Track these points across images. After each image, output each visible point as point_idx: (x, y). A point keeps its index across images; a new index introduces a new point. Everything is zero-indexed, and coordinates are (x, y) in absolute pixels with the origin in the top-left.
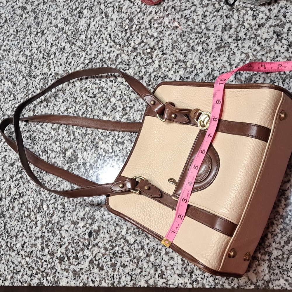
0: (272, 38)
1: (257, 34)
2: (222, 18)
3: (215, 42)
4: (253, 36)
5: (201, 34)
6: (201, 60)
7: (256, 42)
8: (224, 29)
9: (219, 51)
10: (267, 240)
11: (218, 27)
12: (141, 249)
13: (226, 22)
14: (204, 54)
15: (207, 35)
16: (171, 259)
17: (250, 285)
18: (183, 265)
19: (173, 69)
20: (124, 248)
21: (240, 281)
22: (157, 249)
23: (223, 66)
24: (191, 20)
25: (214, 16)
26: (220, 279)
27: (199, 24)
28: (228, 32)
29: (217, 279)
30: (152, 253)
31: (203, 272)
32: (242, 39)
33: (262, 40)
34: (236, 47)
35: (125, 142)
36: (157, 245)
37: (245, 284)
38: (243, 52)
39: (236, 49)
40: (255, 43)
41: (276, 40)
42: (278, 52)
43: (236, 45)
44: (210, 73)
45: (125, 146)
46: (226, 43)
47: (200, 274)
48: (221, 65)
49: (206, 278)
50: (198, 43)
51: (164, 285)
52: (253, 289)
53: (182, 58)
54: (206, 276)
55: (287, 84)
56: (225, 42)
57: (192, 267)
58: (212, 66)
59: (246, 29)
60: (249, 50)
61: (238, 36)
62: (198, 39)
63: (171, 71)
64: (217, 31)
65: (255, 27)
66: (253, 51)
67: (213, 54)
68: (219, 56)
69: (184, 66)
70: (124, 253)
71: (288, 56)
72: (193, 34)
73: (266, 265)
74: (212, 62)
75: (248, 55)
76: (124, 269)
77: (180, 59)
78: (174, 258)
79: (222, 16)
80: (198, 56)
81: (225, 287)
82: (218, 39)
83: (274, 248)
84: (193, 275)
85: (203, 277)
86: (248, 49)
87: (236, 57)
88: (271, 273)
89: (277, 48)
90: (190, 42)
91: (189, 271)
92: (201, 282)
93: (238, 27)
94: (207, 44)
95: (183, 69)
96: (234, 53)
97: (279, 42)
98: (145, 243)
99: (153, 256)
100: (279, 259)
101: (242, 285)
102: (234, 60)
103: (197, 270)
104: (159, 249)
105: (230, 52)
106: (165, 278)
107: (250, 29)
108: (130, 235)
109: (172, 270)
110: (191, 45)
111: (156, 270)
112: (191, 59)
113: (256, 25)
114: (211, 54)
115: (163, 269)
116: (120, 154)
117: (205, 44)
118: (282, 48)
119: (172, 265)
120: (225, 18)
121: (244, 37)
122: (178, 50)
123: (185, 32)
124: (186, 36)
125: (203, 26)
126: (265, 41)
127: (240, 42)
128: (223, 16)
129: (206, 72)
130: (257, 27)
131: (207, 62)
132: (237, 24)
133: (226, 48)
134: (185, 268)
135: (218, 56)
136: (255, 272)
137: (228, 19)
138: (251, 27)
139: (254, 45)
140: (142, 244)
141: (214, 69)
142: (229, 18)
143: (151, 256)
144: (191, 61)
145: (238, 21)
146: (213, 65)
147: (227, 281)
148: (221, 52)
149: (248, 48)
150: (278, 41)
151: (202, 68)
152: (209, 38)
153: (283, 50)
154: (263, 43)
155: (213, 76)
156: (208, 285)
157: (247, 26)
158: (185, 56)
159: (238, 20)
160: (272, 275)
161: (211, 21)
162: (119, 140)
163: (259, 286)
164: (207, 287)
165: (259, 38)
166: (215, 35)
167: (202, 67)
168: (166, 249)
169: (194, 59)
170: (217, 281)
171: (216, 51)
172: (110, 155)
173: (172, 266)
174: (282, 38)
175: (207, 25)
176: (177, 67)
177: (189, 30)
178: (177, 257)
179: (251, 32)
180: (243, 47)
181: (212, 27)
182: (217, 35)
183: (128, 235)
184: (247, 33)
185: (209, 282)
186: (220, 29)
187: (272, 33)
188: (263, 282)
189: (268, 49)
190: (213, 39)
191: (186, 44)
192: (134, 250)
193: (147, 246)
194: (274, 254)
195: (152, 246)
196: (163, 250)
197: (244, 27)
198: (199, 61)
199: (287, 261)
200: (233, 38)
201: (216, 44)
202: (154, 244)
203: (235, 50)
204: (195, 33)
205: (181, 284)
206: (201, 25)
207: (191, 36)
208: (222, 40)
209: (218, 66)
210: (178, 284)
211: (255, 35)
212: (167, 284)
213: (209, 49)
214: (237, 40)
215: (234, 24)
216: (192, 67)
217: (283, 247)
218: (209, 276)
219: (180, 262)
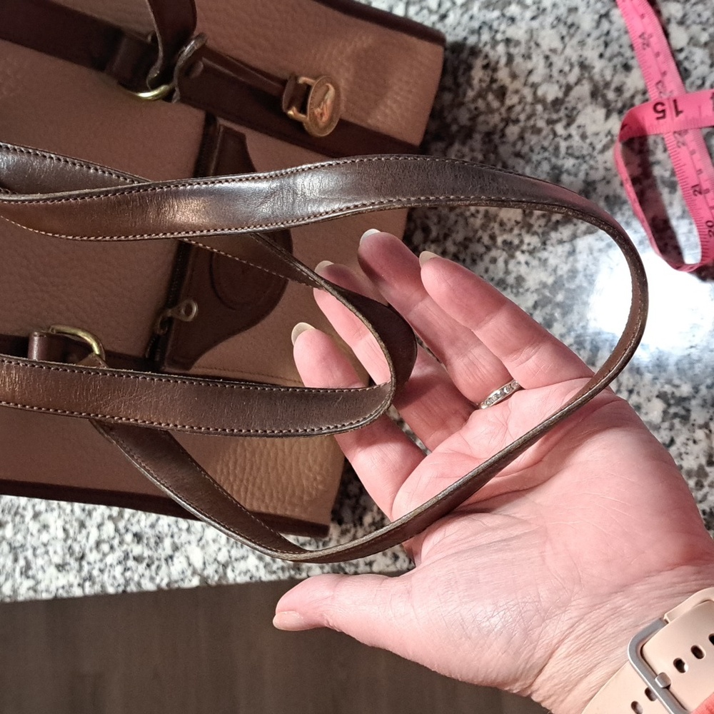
17: (191, 578)
18: (65, 540)
21: (172, 568)
22: (18, 508)
26: (134, 568)
29: (128, 569)
31: (103, 554)
37: (182, 576)
47: (97, 561)
49: (108, 568)
51: (31, 594)
52: (197, 587)
54: (108, 564)
57: (82, 544)
78: (48, 527)
81: (143, 586)
84: (84, 563)
85: (102, 566)
91: (77, 554)
92: (100, 578)
99: (10, 526)
101: (176, 578)
103: (91, 550)
106: (33, 577)
109: (46, 557)
111: (16, 560)
115: (29, 554)
119: (46, 542)
134: (70, 547)
136: (201, 544)
147: (147, 573)
156: (112, 585)
160: (232, 547)
163: (208, 577)
164: (111, 590)
170: (128, 574)
173: (45, 545)
178: (56, 522)
185: (114, 577)
188: (215, 566)
205: (63, 587)
210: (57, 590)
212: (35, 591)
218: (115, 563)
219: (61, 535)
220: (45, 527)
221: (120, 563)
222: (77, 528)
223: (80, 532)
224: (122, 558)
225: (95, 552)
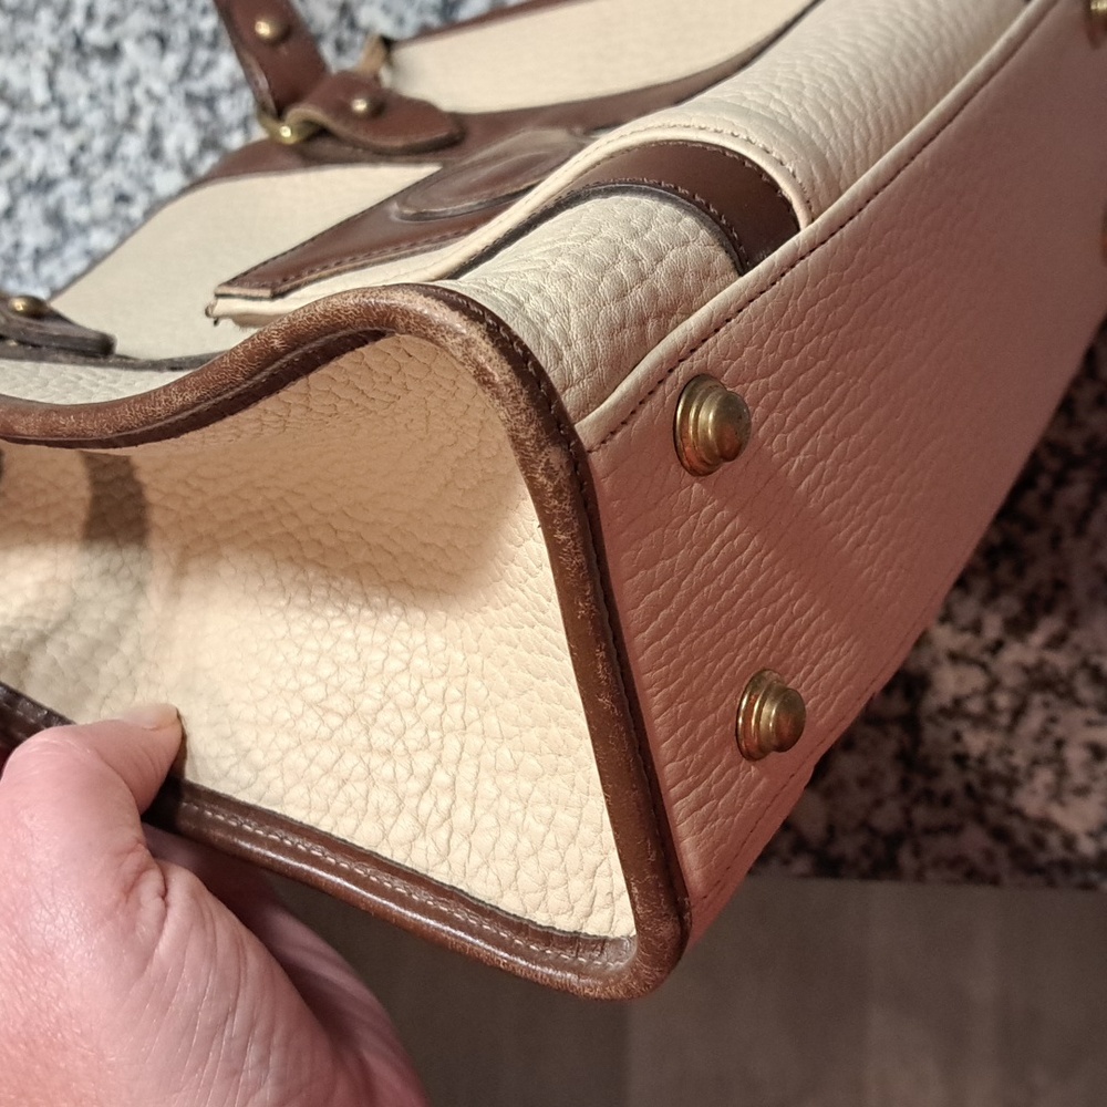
35: (129, 47)
45: (123, 71)
73: (890, 746)
83: (942, 656)
100: (968, 716)
116: (94, 119)
162: (96, 36)
172: (37, 120)
199: (1011, 729)
217: (997, 647)
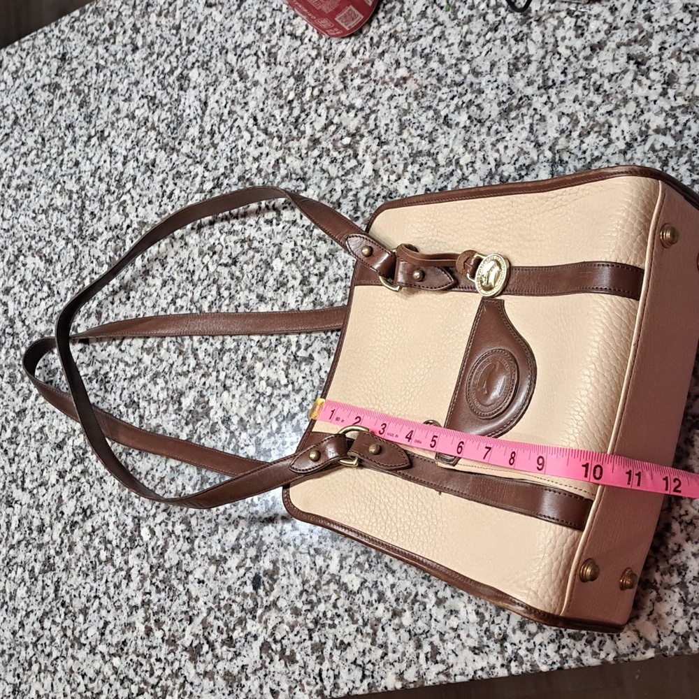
0: (625, 71)
1: (590, 67)
2: (506, 44)
3: (497, 101)
4: (582, 73)
5: (462, 86)
6: (470, 145)
7: (589, 85)
8: (514, 68)
9: (507, 119)
10: (672, 538)
11: (499, 64)
12: (379, 601)
13: (517, 52)
14: (474, 129)
15: (476, 87)
16: (451, 614)
17: (643, 651)
18: (480, 624)
19: (408, 175)
20: (339, 604)
21: (618, 643)
22: (416, 595)
23: (522, 152)
24: (436, 58)
25: (488, 41)
26: (571, 645)
27: (456, 65)
28: (522, 72)
29: (564, 647)
30: (406, 607)
31: (530, 634)
32: (558, 83)
33: (603, 79)
34: (546, 103)
36: (415, 585)
37: (632, 650)
38: (563, 114)
39: (547, 108)
40: (589, 89)
41: (636, 74)
42: (643, 101)
43: (545, 98)
44: (494, 170)
45: (315, 366)
46: (521, 99)
47: (522, 642)
48: (517, 150)
49: (538, 647)
50: (458, 108)
51: (442, 678)
52: (652, 658)
53: (424, 145)
54: (537, 643)
55: (673, 169)
56: (519, 96)
57: (502, 626)
58: (497, 155)
59: (563, 60)
60: (577, 106)
61: (548, 79)
62: (456, 99)
63: (402, 179)
64: (498, 73)
65: (583, 54)
66: (585, 108)
67: (494, 128)
68: (509, 129)
69: (431, 164)
70: (339, 616)
71: (667, 107)
72: (445, 90)
74: (494, 145)
75: (575, 118)
76: (343, 653)
77: (420, 149)
78: (457, 612)
79: (504, 38)
80: (460, 137)
81: (584, 662)
82: (502, 91)
83: (690, 555)
84: (507, 644)
85: (530, 645)
86: (574, 105)
87: (548, 127)
88: (690, 614)
89: (640, 92)
90: (439, 108)
91: (496, 636)
92: (529, 658)
93: (544, 57)
94: (478, 106)
95: (429, 170)
96: (543, 119)
97: (644, 79)
98: (387, 585)
99: (408, 614)
101: (625, 652)
102: (545, 134)
104: (420, 594)
105: (532, 117)
106: (443, 662)
107: (572, 59)
108: (350, 572)
109: (457, 641)
110: (443, 113)
111: (419, 646)
112: (446, 146)
113: (584, 48)
114: (489, 128)
115: (436, 639)
116: (307, 387)
117: (473, 108)
118: (652, 91)
119: (455, 627)
120: (512, 42)
121: (562, 78)
122: (413, 131)
123: (426, 87)
124: (428, 97)
125: (465, 68)
126: (610, 81)
127: (552, 92)
128: (508, 38)
129: (483, 169)
130: (588, 51)
131: (482, 146)
132: (542, 52)
133: (524, 110)
134: (487, 630)
135: (506, 130)
136: (652, 617)
137: (520, 43)
138: (575, 53)
139: (586, 92)
140: (380, 588)
141: (500, 161)
142: (522, 40)
143: (403, 614)
144: (446, 151)
145: (544, 44)
146: (498, 151)
147: (588, 649)
148: (513, 119)
149: (574, 102)
150: (640, 77)
151: (473, 163)
152: (481, 92)
153: (653, 95)
154: (607, 86)
155: (502, 177)
156: (545, 663)
157: (565, 53)
158: (432, 141)
159: (543, 42)
160: (692, 618)
161: (481, 53)
163: (666, 648)
164: (544, 668)
165: (595, 76)
166: (495, 84)
167: (473, 159)
168: (436, 593)
169: (453, 144)
170: (564, 652)
171: (500, 119)
173: (455, 630)
174: (648, 69)
175: (474, 64)
176: (416, 168)
177: (434, 81)
178: (465, 607)
179: (576, 65)
180: (563, 100)
181: (486, 67)
182: (499, 82)
183: (344, 572)
184: (566, 68)
185: (547, 656)
186: (505, 69)
187: (623, 60)
188: (673, 637)
189: (620, 97)
190: (490, 93)
191: (431, 113)
192: (362, 606)
193: (392, 592)
194: (691, 568)
195: (403, 589)
196: (431, 595)
197: (558, 56)
198: (465, 146)
200: (536, 85)
201: (499, 104)
202: (408, 584)
203: (545, 111)
204: (449, 86)
205: (482, 669)
206: (459, 66)
207: (439, 94)
208: (511, 93)
209: (510, 152)
210: (475, 672)
211: (586, 70)
212: (448, 675)
213: (484, 116)
214: (545, 87)
215: (535, 51)
216: (449, 163)
218: (546, 643)
219: (473, 618)
220: (454, 612)
221: (552, 641)
222: (494, 611)
223: (498, 615)
224: (554, 637)
225: (518, 632)
